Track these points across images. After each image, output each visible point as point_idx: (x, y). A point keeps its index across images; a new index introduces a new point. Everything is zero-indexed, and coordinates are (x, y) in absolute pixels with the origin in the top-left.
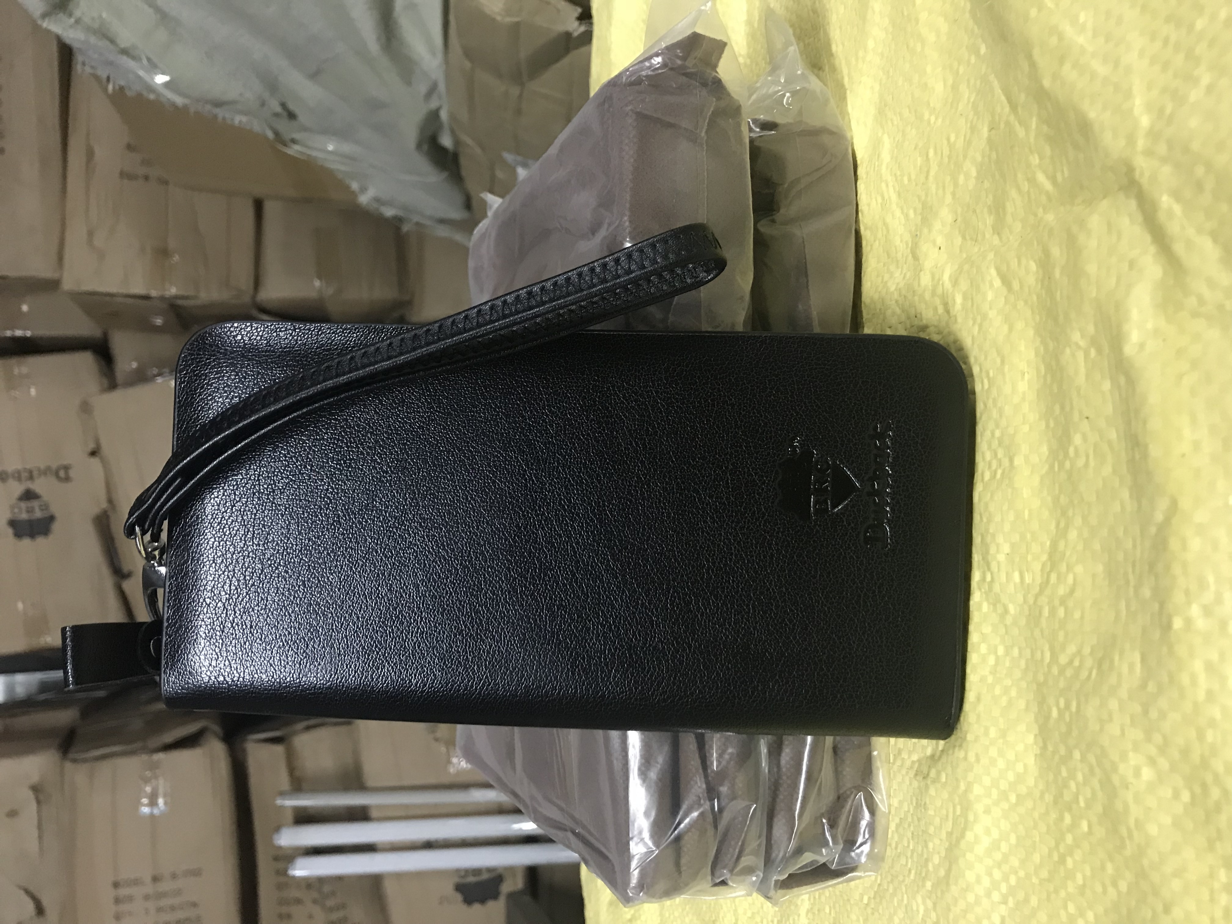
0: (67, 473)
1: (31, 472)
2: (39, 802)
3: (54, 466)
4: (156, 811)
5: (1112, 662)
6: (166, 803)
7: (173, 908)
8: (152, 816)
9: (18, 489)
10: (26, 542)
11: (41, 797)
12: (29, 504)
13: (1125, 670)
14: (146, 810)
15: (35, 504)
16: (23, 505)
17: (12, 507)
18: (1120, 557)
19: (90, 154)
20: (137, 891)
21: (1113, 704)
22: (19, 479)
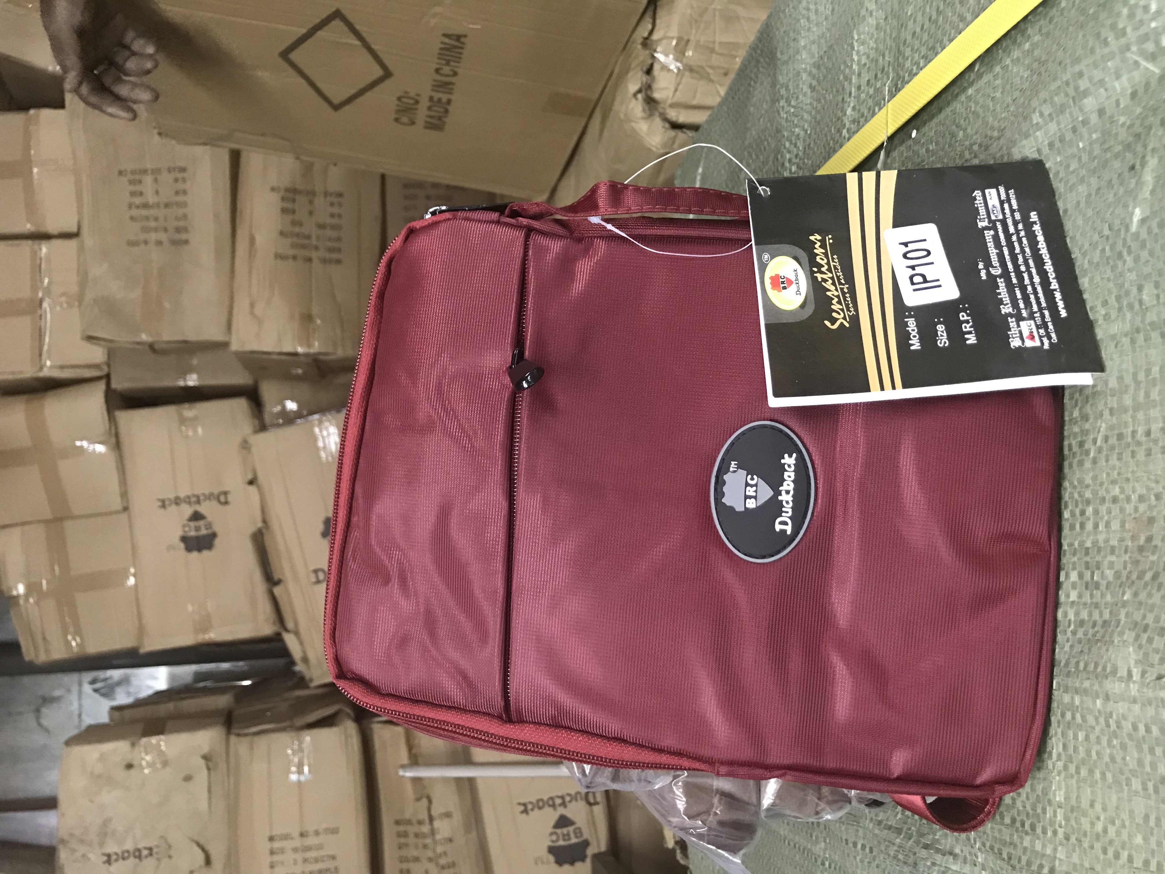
0: (226, 498)
1: (198, 497)
2: (209, 769)
3: (216, 492)
4: (302, 778)
6: (310, 771)
7: (316, 860)
8: (299, 782)
9: (188, 511)
10: (195, 554)
11: (211, 765)
12: (197, 523)
14: (294, 777)
15: (201, 523)
16: (192, 524)
17: (184, 526)
19: (252, 240)
20: (288, 845)
22: (189, 503)
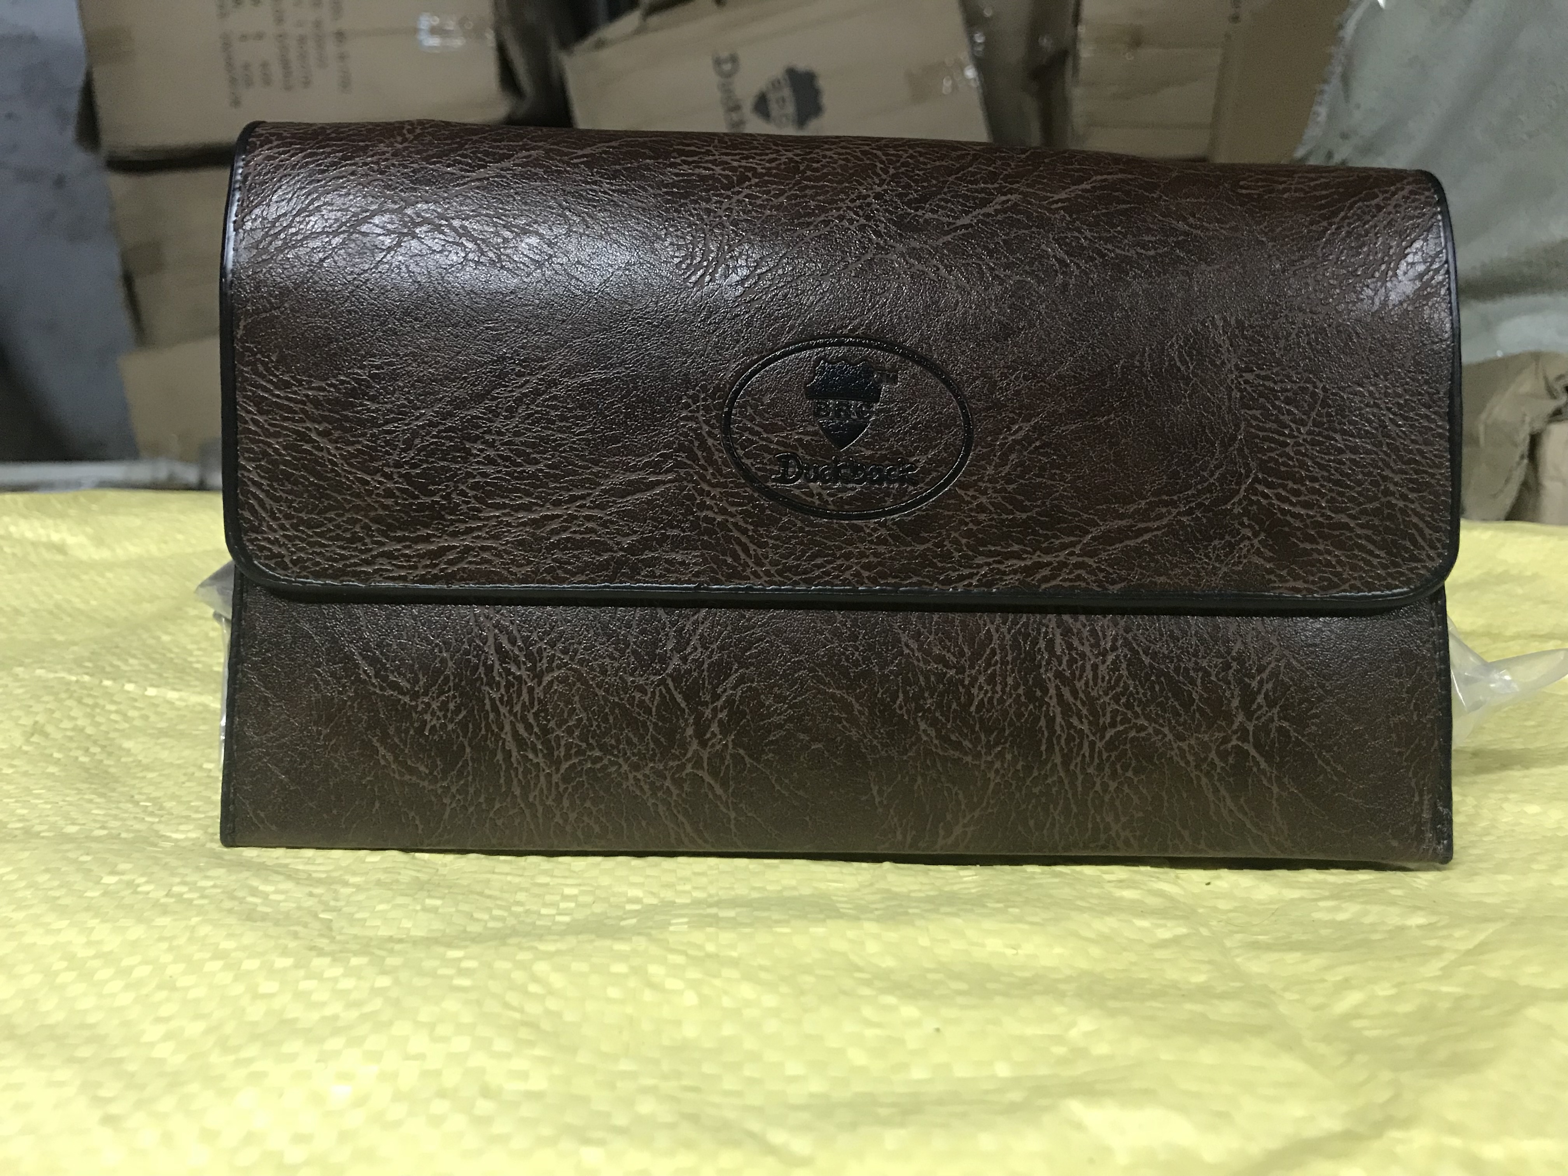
5: (531, 1044)
13: (519, 1064)
18: (708, 1068)
21: (461, 1044)
